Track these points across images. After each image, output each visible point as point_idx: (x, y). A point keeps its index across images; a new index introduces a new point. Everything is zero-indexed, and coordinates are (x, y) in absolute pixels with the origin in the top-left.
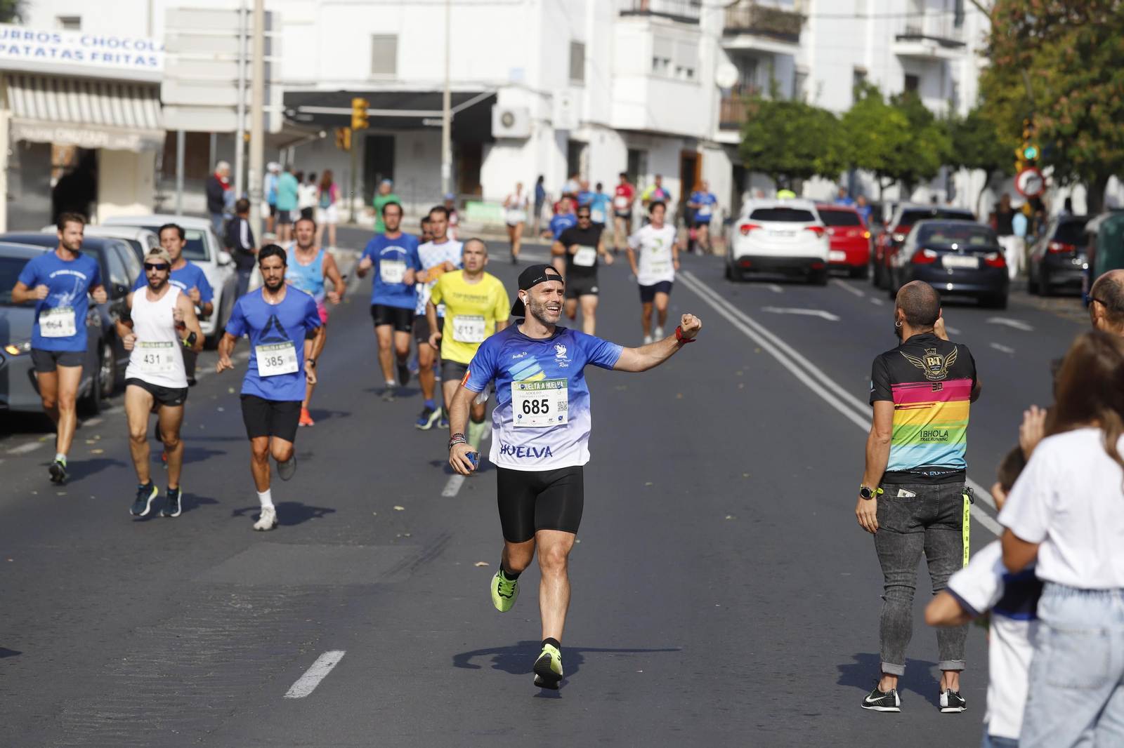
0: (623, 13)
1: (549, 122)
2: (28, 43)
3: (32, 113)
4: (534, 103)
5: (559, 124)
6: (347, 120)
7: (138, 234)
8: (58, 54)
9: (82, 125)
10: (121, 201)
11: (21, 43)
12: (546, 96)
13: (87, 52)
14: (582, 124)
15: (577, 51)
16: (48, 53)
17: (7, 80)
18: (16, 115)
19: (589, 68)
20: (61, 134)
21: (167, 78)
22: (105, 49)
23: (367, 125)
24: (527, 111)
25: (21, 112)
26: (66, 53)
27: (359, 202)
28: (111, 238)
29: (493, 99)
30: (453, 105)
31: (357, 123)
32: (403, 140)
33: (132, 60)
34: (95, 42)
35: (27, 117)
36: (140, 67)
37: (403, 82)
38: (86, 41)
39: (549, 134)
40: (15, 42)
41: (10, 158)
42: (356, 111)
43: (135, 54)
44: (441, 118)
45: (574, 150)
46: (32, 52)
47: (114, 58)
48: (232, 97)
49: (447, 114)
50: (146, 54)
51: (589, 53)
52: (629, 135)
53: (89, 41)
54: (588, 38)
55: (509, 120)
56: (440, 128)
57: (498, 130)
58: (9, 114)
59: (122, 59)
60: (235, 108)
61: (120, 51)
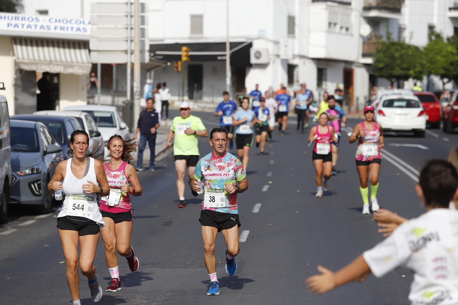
0: (313, 1)
1: (278, 56)
2: (23, 22)
3: (26, 57)
4: (271, 46)
5: (283, 57)
6: (179, 57)
7: (80, 115)
8: (38, 27)
9: (50, 63)
10: (71, 99)
11: (19, 22)
12: (277, 43)
13: (52, 26)
14: (294, 56)
15: (291, 20)
16: (33, 27)
17: (13, 41)
18: (18, 58)
19: (297, 29)
20: (40, 67)
21: (92, 37)
22: (61, 24)
23: (189, 60)
24: (267, 50)
25: (20, 56)
26: (42, 27)
27: (186, 98)
28: (67, 117)
29: (250, 45)
30: (231, 48)
31: (184, 59)
32: (207, 66)
33: (75, 29)
34: (56, 21)
35: (23, 59)
36: (78, 33)
37: (206, 38)
38: (52, 21)
39: (278, 62)
40: (17, 22)
41: (16, 79)
42: (183, 53)
43: (76, 26)
44: (225, 55)
45: (291, 69)
46: (25, 27)
47: (66, 29)
48: (124, 46)
49: (228, 53)
50: (81, 26)
51: (297, 21)
52: (317, 61)
53: (53, 21)
54: (296, 13)
55: (258, 55)
56: (225, 60)
57: (253, 60)
58: (15, 58)
59: (70, 29)
60: (126, 52)
61: (69, 25)
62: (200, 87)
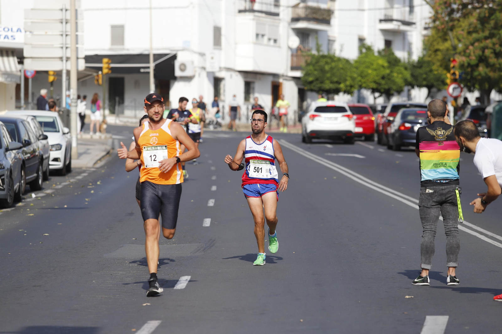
0: (240, 11)
1: (204, 68)
4: (196, 58)
5: (209, 69)
6: (100, 69)
12: (202, 55)
14: (221, 69)
15: (217, 31)
19: (223, 40)
23: (110, 72)
24: (192, 62)
27: (107, 112)
29: (174, 57)
30: (155, 60)
31: (105, 71)
32: (129, 79)
33: (2, 37)
36: (7, 40)
37: (128, 50)
39: (204, 74)
42: (104, 65)
43: (3, 34)
44: (148, 68)
45: (217, 82)
48: (59, 53)
49: (152, 65)
51: (223, 32)
52: (244, 73)
54: (222, 24)
55: (183, 67)
56: (148, 73)
57: (178, 73)
60: (61, 59)
62: (122, 101)
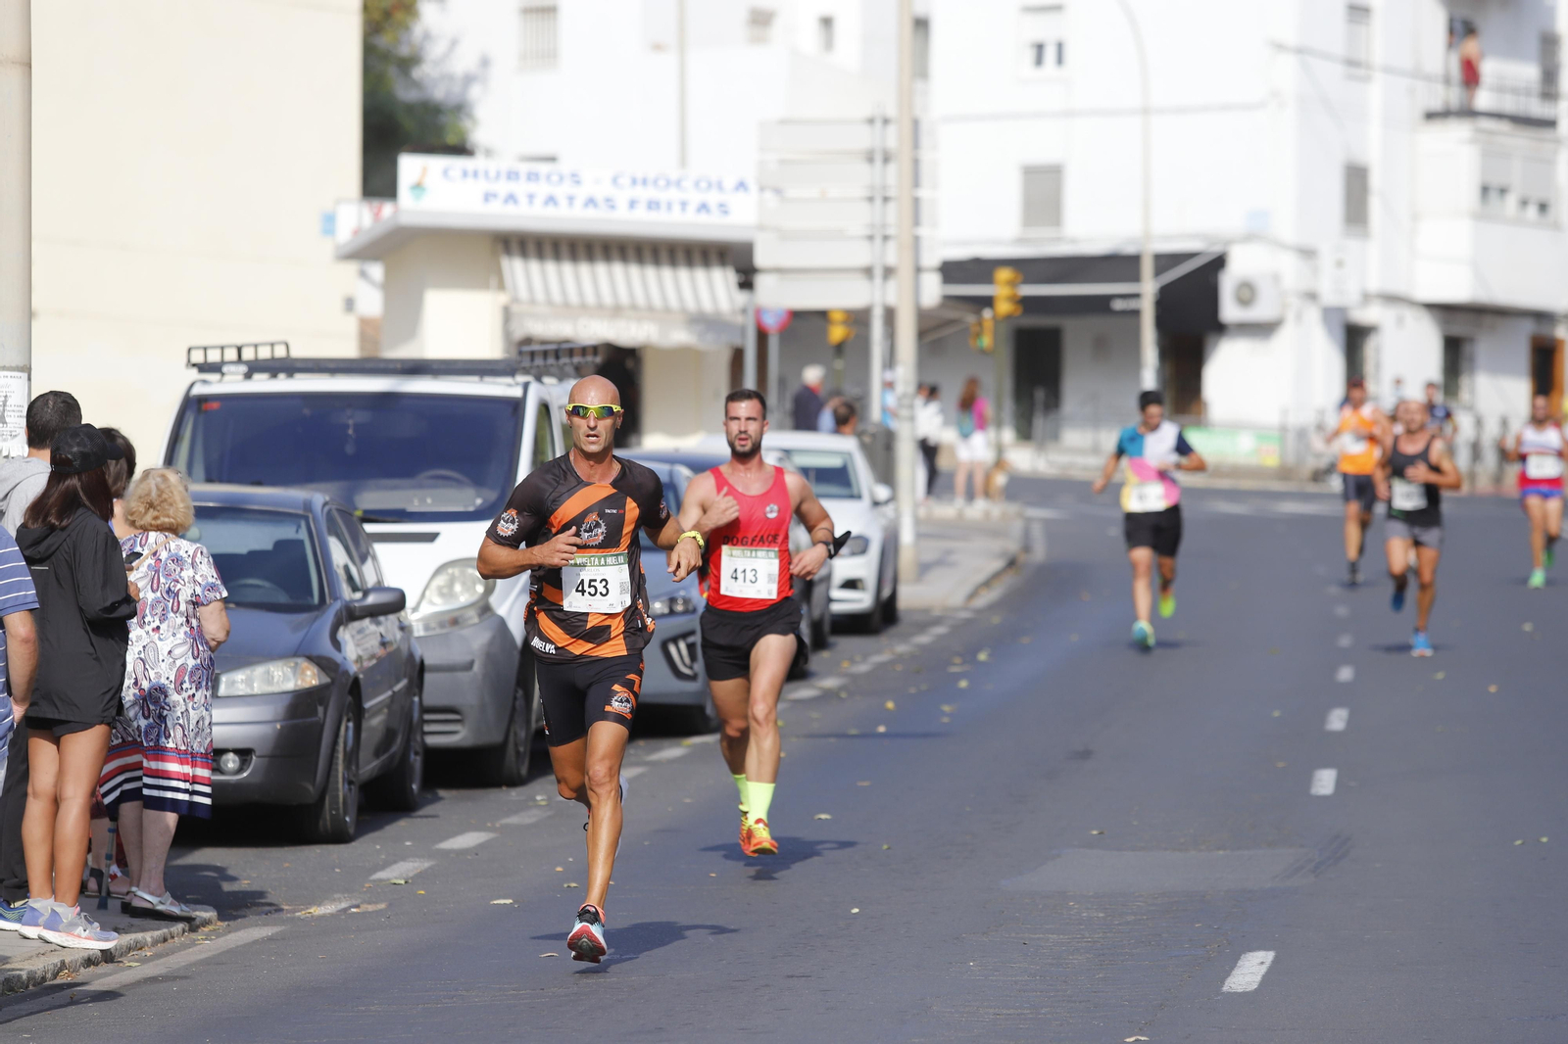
0: (1430, 116)
1: (1312, 296)
2: (533, 186)
3: (540, 296)
4: (1289, 266)
5: (1330, 298)
6: (987, 304)
8: (579, 203)
9: (617, 311)
12: (1308, 253)
13: (622, 198)
14: (1367, 298)
15: (1356, 179)
16: (564, 201)
17: (500, 247)
18: (516, 299)
19: (1375, 206)
20: (584, 325)
21: (761, 229)
22: (651, 193)
23: (1019, 311)
24: (1276, 278)
25: (523, 294)
26: (591, 202)
27: (1008, 435)
29: (1219, 263)
30: (1157, 273)
31: (1003, 307)
32: (1075, 332)
33: (691, 208)
35: (532, 301)
36: (706, 217)
37: (1072, 241)
38: (620, 181)
39: (1313, 315)
40: (513, 186)
42: (1001, 290)
43: (695, 198)
44: (1138, 296)
45: (1354, 338)
46: (539, 201)
47: (664, 207)
48: (862, 254)
49: (1148, 287)
50: (713, 198)
51: (1375, 181)
52: (1444, 311)
53: (626, 180)
54: (1373, 157)
55: (1247, 294)
56: (1137, 313)
57: (1229, 310)
58: (504, 298)
59: (676, 208)
60: (867, 271)
61: (673, 194)
62: (1054, 401)
